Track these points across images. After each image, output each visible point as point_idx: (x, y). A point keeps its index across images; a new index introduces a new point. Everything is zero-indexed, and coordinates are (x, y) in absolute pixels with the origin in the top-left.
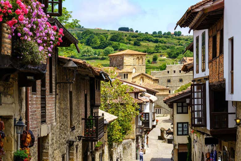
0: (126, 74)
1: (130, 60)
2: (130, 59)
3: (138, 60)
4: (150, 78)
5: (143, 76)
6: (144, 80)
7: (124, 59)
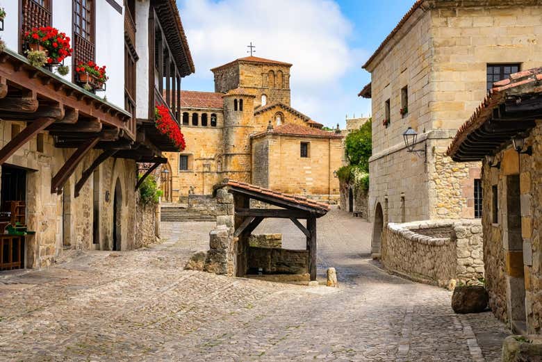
0: (238, 100)
1: (254, 76)
2: (255, 73)
3: (272, 76)
4: (298, 115)
5: (281, 110)
6: (285, 120)
7: (240, 73)
